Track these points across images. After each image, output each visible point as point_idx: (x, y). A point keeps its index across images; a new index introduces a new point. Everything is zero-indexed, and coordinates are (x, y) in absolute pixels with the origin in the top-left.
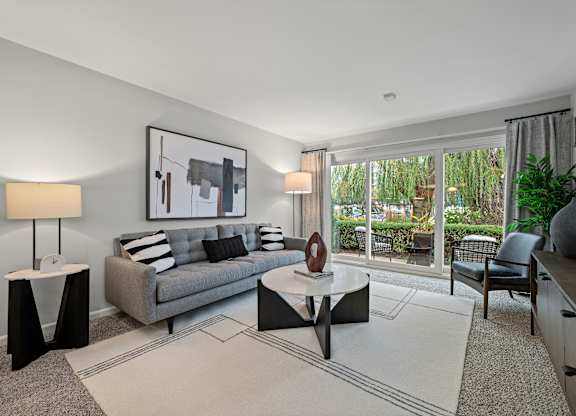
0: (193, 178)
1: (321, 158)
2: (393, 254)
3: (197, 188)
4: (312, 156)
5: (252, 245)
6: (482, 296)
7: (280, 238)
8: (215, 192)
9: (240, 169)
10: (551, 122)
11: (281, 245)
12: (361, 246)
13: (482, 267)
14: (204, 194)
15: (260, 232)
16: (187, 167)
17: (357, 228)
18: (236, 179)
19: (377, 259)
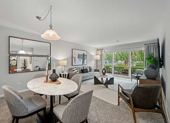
0: (78, 58)
1: (102, 51)
2: (119, 74)
3: (79, 59)
4: (99, 51)
5: (89, 71)
6: (137, 81)
7: (94, 69)
8: (82, 60)
9: (86, 55)
10: (154, 45)
11: (94, 71)
12: (111, 71)
13: (137, 75)
14: (80, 60)
15: (90, 68)
16: (78, 55)
17: (110, 67)
18: (85, 57)
19: (115, 75)
